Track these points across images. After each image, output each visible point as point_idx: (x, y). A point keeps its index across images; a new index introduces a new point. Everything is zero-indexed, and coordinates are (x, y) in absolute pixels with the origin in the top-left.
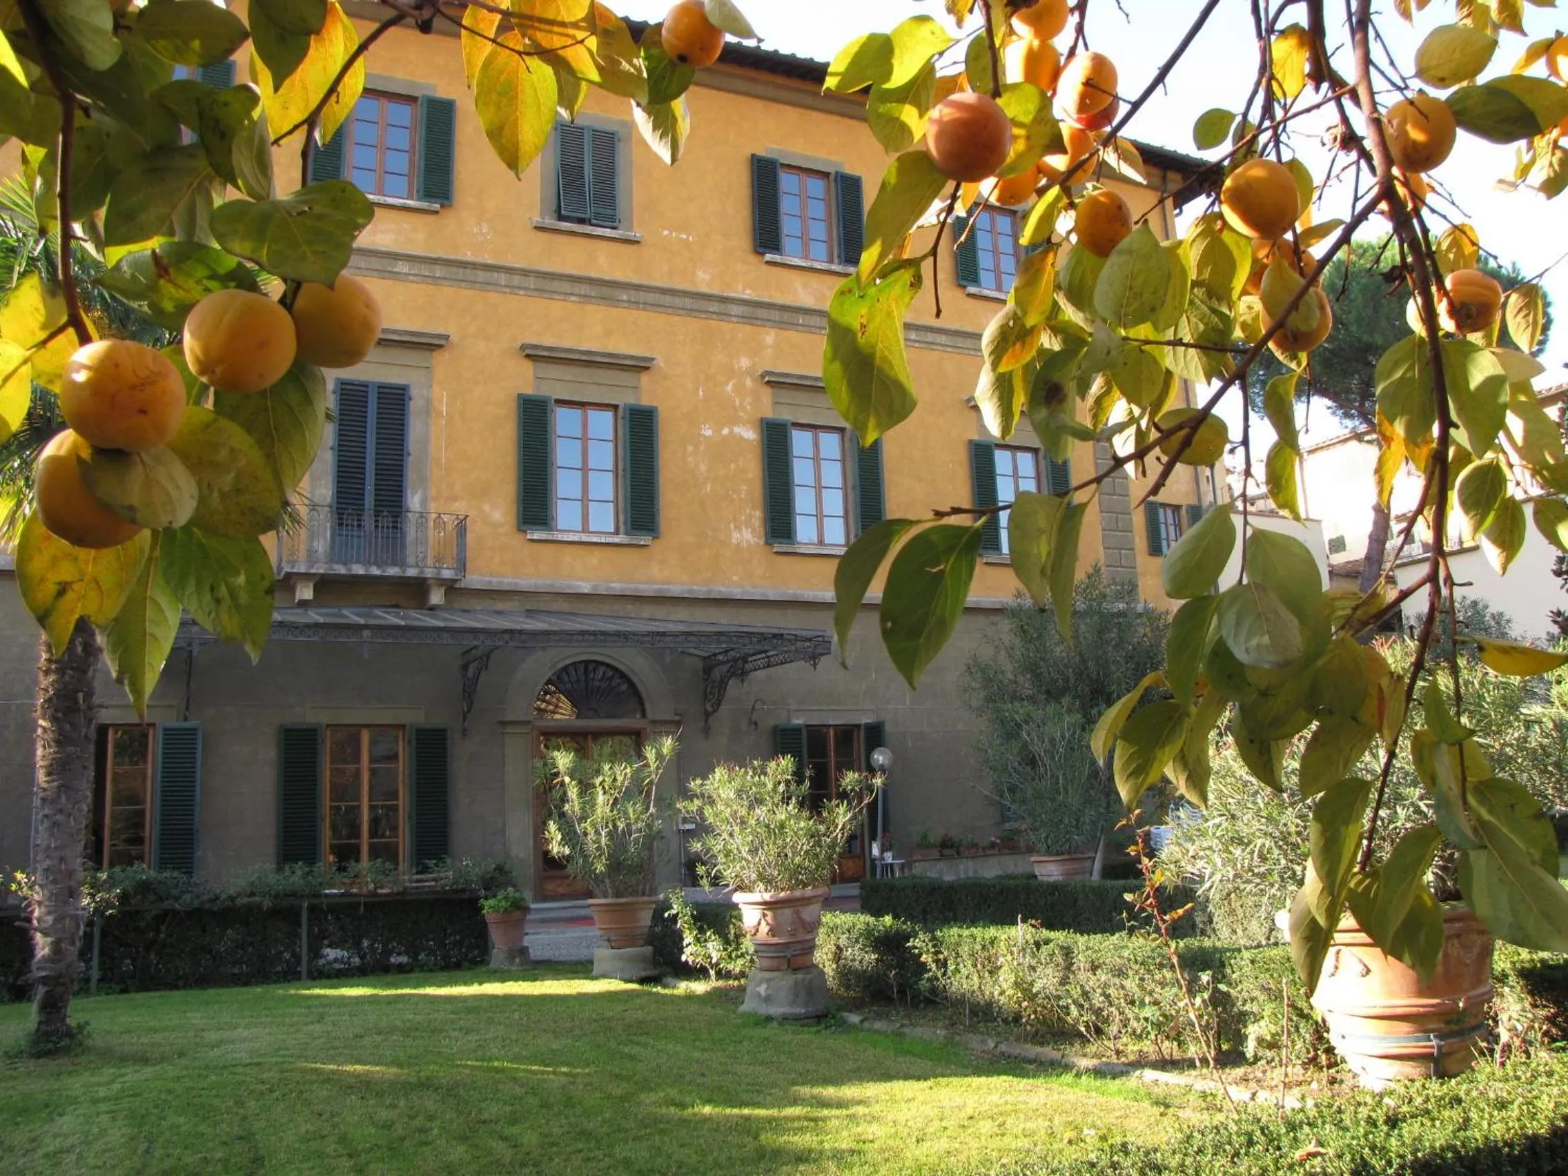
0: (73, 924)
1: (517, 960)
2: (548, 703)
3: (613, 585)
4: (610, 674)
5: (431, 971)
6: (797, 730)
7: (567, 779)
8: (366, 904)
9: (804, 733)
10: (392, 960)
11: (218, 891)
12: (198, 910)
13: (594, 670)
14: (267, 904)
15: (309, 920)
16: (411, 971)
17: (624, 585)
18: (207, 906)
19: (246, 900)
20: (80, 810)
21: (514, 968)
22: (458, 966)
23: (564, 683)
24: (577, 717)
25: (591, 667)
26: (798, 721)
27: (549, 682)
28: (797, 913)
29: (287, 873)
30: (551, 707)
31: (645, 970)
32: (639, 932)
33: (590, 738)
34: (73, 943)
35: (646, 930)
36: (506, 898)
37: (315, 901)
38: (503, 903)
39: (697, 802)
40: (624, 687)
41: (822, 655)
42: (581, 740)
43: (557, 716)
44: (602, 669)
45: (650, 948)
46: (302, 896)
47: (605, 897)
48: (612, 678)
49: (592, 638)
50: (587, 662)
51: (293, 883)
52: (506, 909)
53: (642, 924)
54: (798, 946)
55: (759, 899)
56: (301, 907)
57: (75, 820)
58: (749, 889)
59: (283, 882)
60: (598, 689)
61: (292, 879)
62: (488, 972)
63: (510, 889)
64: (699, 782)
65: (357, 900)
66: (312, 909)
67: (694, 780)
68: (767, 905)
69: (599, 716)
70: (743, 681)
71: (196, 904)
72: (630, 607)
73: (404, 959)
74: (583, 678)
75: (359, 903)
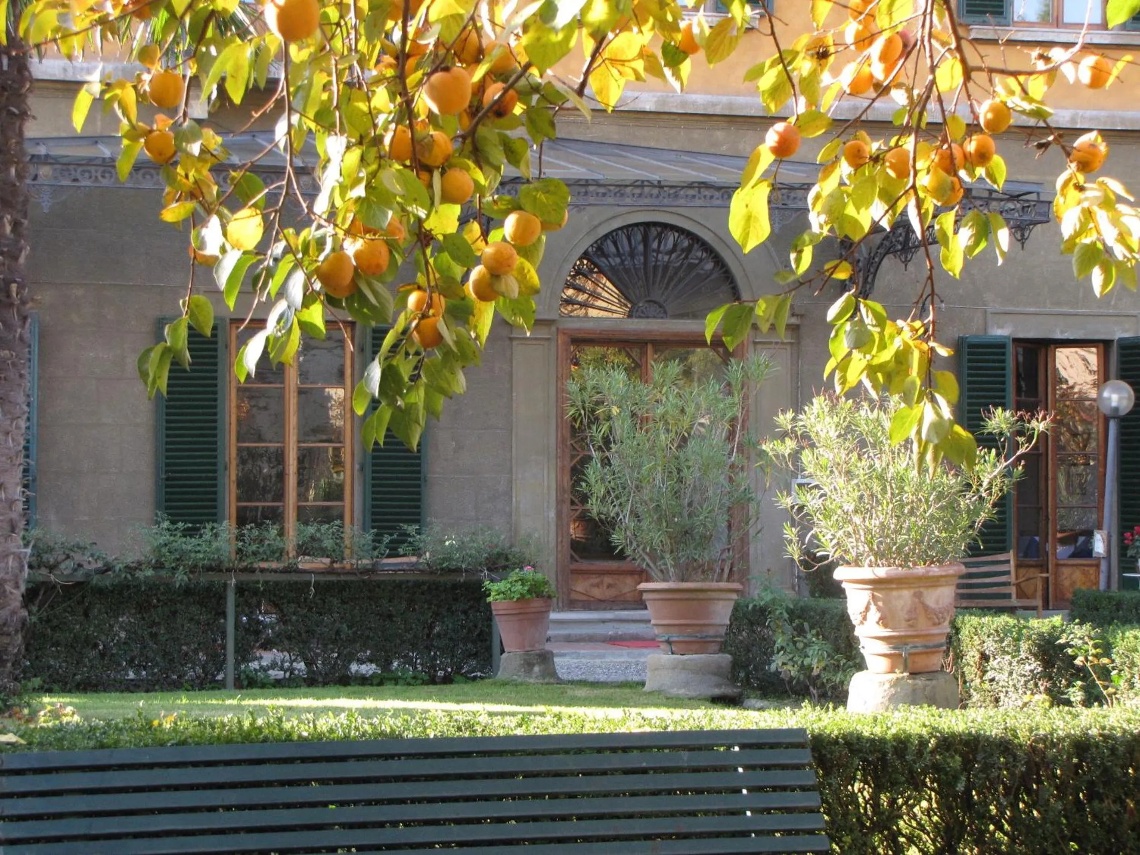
0: (16, 564)
1: (536, 669)
2: (580, 289)
3: (694, 97)
4: (686, 243)
5: (409, 684)
6: (999, 346)
7: (615, 410)
8: (317, 584)
9: (1010, 349)
10: (354, 667)
11: (110, 559)
12: (79, 584)
13: (659, 236)
14: (180, 578)
15: (237, 606)
16: (381, 684)
17: (709, 98)
18: (95, 580)
19: (150, 573)
20: (18, 427)
21: (532, 681)
22: (447, 680)
23: (606, 256)
24: (630, 316)
25: (654, 231)
26: (1001, 331)
27: (585, 255)
28: (918, 595)
29: (208, 535)
30: (582, 298)
31: (718, 686)
32: (711, 632)
33: (650, 347)
34: (17, 587)
35: (723, 631)
36: (523, 581)
37: (245, 577)
38: (518, 587)
39: (790, 445)
40: (709, 266)
41: (1036, 223)
42: (635, 353)
43: (593, 313)
44: (671, 239)
45: (729, 657)
46: (228, 570)
47: (665, 580)
48: (689, 250)
49: (655, 191)
50: (647, 225)
51: (218, 550)
52: (523, 595)
53: (717, 621)
54: (919, 642)
55: (870, 576)
56: (225, 585)
57: (13, 440)
58: (857, 563)
59: (204, 547)
60: (666, 268)
61: (215, 545)
62: (495, 684)
63: (527, 569)
64: (790, 415)
65: (306, 578)
66: (241, 590)
67: (784, 412)
68: (877, 584)
69: (665, 314)
70: (906, 262)
71: (79, 576)
72: (719, 135)
73: (368, 669)
74: (641, 248)
75: (308, 584)
